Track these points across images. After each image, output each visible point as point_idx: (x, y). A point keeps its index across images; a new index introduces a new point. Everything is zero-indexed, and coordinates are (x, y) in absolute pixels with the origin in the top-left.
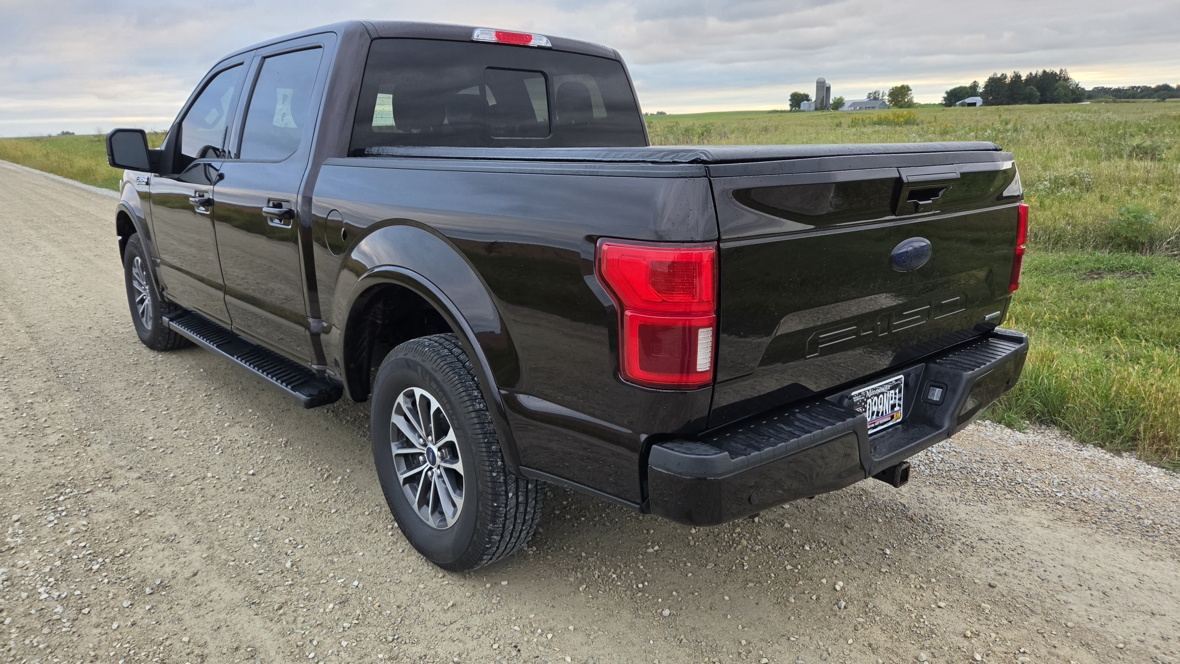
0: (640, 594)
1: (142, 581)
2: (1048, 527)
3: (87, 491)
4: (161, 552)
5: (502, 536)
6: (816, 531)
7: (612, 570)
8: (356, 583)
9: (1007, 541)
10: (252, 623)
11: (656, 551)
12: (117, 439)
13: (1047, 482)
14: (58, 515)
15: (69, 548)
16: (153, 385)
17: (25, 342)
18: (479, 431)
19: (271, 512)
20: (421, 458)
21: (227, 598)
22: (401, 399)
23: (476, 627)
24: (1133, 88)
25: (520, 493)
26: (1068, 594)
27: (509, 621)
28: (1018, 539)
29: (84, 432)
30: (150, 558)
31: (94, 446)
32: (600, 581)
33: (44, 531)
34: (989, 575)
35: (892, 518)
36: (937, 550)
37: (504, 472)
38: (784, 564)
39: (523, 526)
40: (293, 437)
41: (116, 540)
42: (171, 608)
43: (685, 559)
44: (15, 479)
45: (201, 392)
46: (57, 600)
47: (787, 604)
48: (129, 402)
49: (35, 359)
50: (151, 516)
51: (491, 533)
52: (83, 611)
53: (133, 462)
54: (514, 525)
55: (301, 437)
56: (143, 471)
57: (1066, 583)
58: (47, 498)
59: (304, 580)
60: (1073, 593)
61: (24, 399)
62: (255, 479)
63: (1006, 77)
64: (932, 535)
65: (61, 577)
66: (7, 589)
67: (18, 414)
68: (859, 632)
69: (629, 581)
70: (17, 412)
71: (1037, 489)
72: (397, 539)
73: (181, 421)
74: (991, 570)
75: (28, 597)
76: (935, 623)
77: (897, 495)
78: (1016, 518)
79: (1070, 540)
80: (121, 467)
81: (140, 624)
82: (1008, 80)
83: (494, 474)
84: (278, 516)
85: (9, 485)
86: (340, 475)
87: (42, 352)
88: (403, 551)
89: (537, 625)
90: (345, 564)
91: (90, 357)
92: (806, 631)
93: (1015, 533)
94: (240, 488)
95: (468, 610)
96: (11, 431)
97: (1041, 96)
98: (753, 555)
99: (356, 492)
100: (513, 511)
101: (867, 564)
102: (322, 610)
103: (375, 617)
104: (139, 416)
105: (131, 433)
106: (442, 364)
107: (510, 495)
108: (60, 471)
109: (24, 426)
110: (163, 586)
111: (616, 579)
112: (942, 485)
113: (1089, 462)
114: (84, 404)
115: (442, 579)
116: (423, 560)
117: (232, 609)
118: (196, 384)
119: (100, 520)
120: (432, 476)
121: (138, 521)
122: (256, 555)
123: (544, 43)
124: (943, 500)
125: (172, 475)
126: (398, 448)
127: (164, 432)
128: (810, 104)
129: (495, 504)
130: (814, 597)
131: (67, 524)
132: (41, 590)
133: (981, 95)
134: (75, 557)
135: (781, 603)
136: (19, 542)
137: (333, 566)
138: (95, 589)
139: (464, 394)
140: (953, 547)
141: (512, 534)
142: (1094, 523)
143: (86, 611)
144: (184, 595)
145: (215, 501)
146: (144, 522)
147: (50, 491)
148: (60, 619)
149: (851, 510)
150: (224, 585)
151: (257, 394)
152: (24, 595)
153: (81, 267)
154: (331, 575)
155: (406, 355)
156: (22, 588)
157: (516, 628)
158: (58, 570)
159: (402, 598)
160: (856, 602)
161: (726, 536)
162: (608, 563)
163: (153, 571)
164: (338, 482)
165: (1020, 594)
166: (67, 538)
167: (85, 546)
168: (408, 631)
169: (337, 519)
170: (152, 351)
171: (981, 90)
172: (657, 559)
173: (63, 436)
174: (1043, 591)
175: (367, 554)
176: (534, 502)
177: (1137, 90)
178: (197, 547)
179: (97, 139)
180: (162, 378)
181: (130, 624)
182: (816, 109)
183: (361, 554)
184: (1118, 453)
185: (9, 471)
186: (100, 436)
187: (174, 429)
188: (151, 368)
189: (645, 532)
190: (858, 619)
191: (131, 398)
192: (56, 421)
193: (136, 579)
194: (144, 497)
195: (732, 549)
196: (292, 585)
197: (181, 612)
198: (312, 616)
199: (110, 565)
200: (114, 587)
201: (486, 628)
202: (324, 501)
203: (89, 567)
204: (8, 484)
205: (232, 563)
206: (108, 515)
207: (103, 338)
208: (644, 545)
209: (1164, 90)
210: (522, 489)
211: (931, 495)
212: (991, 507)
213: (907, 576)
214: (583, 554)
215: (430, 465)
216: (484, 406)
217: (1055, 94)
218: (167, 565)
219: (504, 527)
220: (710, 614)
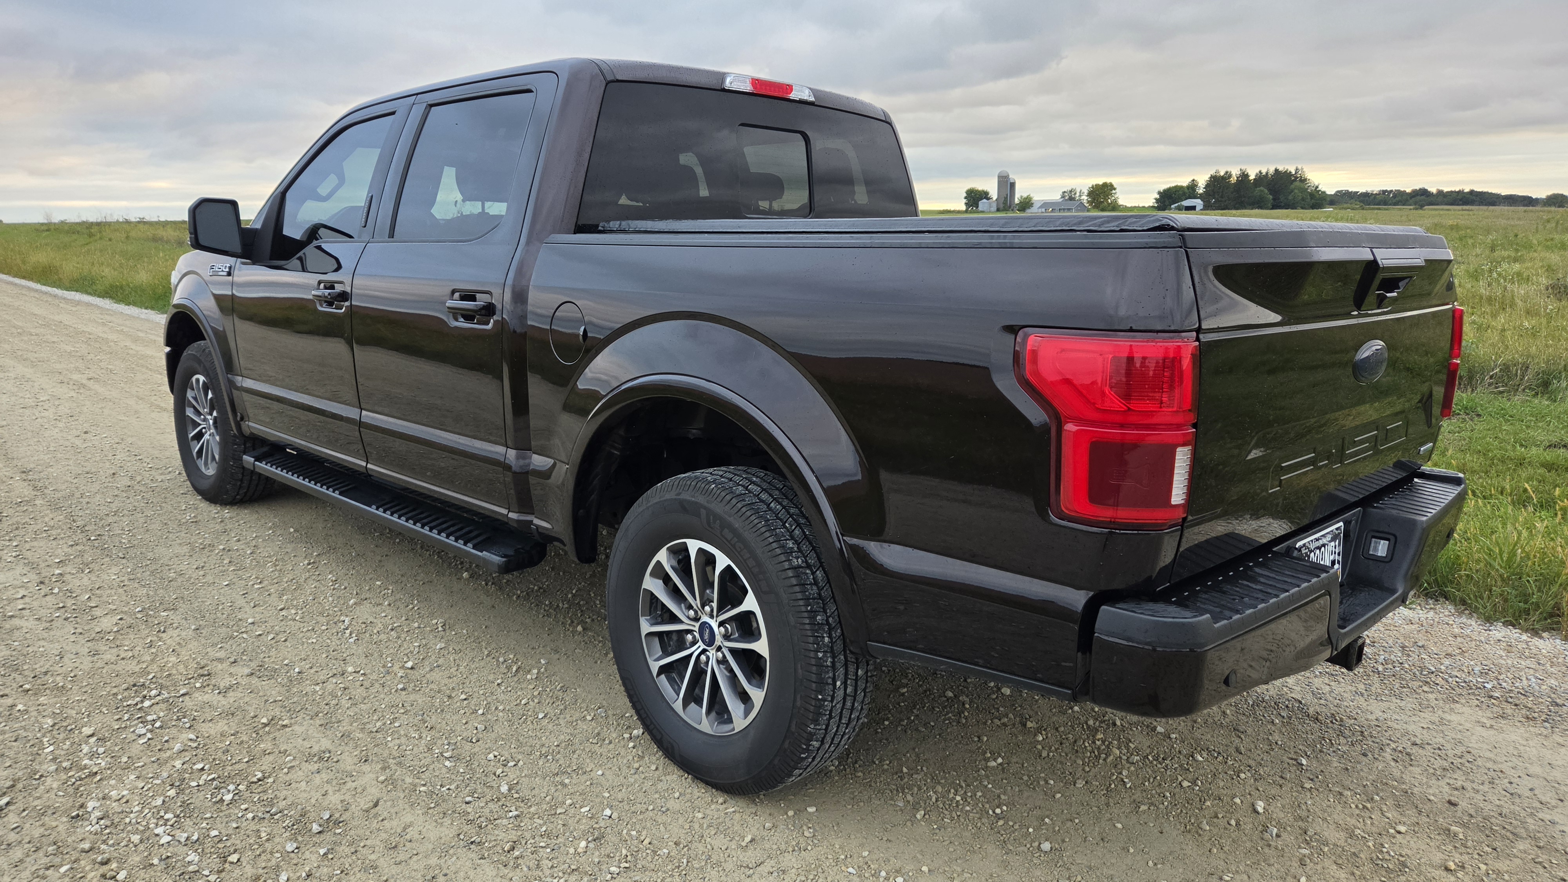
0: (1001, 823)
1: (301, 815)
2: (1492, 727)
3: (182, 692)
4: (317, 775)
5: (822, 742)
6: (1199, 736)
7: (952, 791)
8: (608, 812)
9: (1448, 746)
10: (479, 869)
11: (1000, 764)
12: (201, 622)
13: (1466, 671)
14: (150, 727)
15: (180, 772)
16: (229, 550)
17: (26, 494)
18: (799, 596)
19: (454, 718)
20: (689, 637)
21: (433, 835)
22: (662, 556)
23: (793, 870)
24: (1384, 192)
25: (849, 682)
26: (1550, 812)
27: (837, 860)
28: (1460, 742)
29: (151, 613)
30: (303, 784)
31: (170, 632)
32: (941, 806)
33: (136, 749)
34: (1444, 790)
35: (1290, 718)
36: (1364, 758)
37: (832, 651)
38: (1177, 779)
39: (846, 728)
40: (450, 618)
41: (246, 760)
42: (356, 852)
43: (1043, 775)
44: (69, 679)
45: (300, 559)
46: (186, 845)
47: (1200, 832)
48: (202, 573)
49: (47, 515)
50: (285, 726)
51: (811, 736)
52: (230, 859)
53: (235, 654)
54: (838, 727)
55: (460, 617)
56: (253, 665)
57: (1543, 799)
58: (125, 704)
59: (533, 809)
60: (1556, 810)
61: (48, 569)
62: (415, 674)
63: (1230, 176)
64: (1350, 740)
65: (181, 811)
66: (108, 831)
67: (45, 590)
68: (1309, 867)
69: (980, 805)
70: (42, 586)
71: (1457, 680)
72: (643, 752)
73: (285, 597)
74: (1442, 783)
75: (141, 841)
76: (1404, 853)
77: (1285, 689)
78: (1447, 717)
79: (1525, 743)
80: (220, 660)
81: (318, 875)
82: (1234, 179)
83: (820, 655)
84: (466, 723)
85: (62, 687)
86: (533, 667)
87: (55, 506)
88: (657, 769)
89: (877, 866)
90: (583, 788)
91: (125, 512)
92: (1238, 867)
93: (1454, 736)
94: (400, 686)
95: (775, 847)
96: (43, 612)
97: (1274, 199)
98: (1132, 768)
99: (564, 689)
100: (839, 706)
101: (1282, 777)
102: (572, 851)
103: (649, 859)
104: (222, 591)
105: (219, 615)
106: (739, 505)
107: (838, 683)
108: (131, 666)
109: (61, 605)
110: (332, 823)
111: (961, 802)
112: (1336, 675)
113: (1505, 644)
114: (139, 575)
115: (724, 806)
116: (689, 780)
117: (445, 851)
118: (289, 548)
119: (212, 732)
120: (707, 663)
121: (269, 733)
122: (453, 777)
123: (806, 96)
124: (1345, 695)
125: (297, 670)
126: (652, 625)
127: (265, 612)
128: (990, 204)
129: (820, 697)
130: (1233, 822)
131: (166, 738)
132: (160, 830)
133: (1201, 197)
134: (194, 784)
135: (1193, 830)
136: (103, 764)
137: (566, 790)
138: (237, 828)
139: (775, 545)
140: (1383, 754)
141: (833, 739)
142: (1545, 721)
143: (234, 858)
144: (368, 833)
145: (370, 705)
146: (277, 734)
147: (126, 694)
148: (198, 871)
149: (1234, 708)
150: (422, 819)
151: (380, 561)
152: (136, 838)
153: (74, 395)
154: (569, 802)
155: (679, 494)
156: (130, 828)
157: (851, 870)
158: (175, 803)
159: (677, 831)
160: (1289, 829)
161: (1087, 745)
162: (943, 781)
163: (313, 801)
164: (534, 677)
165: (1492, 814)
166: (171, 758)
167: (203, 769)
168: (701, 876)
169: (550, 726)
170: (213, 505)
171: (1201, 190)
172: (1005, 776)
173: (121, 619)
174: (1518, 808)
175: (607, 773)
176: (863, 694)
177: (1389, 195)
178: (366, 768)
179: (45, 228)
180: (239, 540)
181: (304, 874)
182: (998, 210)
183: (600, 772)
184: (1535, 633)
185: (57, 668)
186: (175, 618)
187: (279, 608)
188: (218, 527)
189: (976, 739)
190: (1300, 851)
191: (203, 567)
192: (105, 598)
193: (292, 813)
194: (266, 701)
195: (1101, 761)
196: (518, 816)
197: (373, 857)
198: (561, 859)
199: (247, 794)
200: (264, 824)
201: (809, 871)
202: (523, 702)
203: (219, 797)
204: (61, 684)
205: (422, 789)
206: (221, 726)
207: (136, 488)
208: (981, 757)
209: (1422, 195)
210: (851, 676)
211: (1328, 688)
212: (1409, 703)
213: (1341, 794)
214: (905, 770)
215: (703, 647)
216: (803, 562)
217: (1290, 197)
218: (330, 792)
219: (826, 729)
220: (1104, 847)
